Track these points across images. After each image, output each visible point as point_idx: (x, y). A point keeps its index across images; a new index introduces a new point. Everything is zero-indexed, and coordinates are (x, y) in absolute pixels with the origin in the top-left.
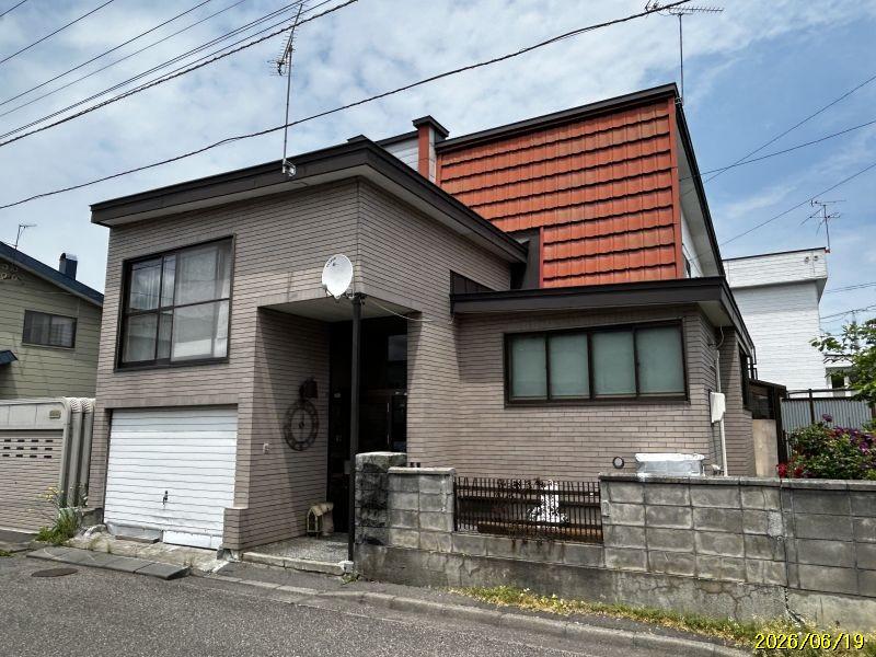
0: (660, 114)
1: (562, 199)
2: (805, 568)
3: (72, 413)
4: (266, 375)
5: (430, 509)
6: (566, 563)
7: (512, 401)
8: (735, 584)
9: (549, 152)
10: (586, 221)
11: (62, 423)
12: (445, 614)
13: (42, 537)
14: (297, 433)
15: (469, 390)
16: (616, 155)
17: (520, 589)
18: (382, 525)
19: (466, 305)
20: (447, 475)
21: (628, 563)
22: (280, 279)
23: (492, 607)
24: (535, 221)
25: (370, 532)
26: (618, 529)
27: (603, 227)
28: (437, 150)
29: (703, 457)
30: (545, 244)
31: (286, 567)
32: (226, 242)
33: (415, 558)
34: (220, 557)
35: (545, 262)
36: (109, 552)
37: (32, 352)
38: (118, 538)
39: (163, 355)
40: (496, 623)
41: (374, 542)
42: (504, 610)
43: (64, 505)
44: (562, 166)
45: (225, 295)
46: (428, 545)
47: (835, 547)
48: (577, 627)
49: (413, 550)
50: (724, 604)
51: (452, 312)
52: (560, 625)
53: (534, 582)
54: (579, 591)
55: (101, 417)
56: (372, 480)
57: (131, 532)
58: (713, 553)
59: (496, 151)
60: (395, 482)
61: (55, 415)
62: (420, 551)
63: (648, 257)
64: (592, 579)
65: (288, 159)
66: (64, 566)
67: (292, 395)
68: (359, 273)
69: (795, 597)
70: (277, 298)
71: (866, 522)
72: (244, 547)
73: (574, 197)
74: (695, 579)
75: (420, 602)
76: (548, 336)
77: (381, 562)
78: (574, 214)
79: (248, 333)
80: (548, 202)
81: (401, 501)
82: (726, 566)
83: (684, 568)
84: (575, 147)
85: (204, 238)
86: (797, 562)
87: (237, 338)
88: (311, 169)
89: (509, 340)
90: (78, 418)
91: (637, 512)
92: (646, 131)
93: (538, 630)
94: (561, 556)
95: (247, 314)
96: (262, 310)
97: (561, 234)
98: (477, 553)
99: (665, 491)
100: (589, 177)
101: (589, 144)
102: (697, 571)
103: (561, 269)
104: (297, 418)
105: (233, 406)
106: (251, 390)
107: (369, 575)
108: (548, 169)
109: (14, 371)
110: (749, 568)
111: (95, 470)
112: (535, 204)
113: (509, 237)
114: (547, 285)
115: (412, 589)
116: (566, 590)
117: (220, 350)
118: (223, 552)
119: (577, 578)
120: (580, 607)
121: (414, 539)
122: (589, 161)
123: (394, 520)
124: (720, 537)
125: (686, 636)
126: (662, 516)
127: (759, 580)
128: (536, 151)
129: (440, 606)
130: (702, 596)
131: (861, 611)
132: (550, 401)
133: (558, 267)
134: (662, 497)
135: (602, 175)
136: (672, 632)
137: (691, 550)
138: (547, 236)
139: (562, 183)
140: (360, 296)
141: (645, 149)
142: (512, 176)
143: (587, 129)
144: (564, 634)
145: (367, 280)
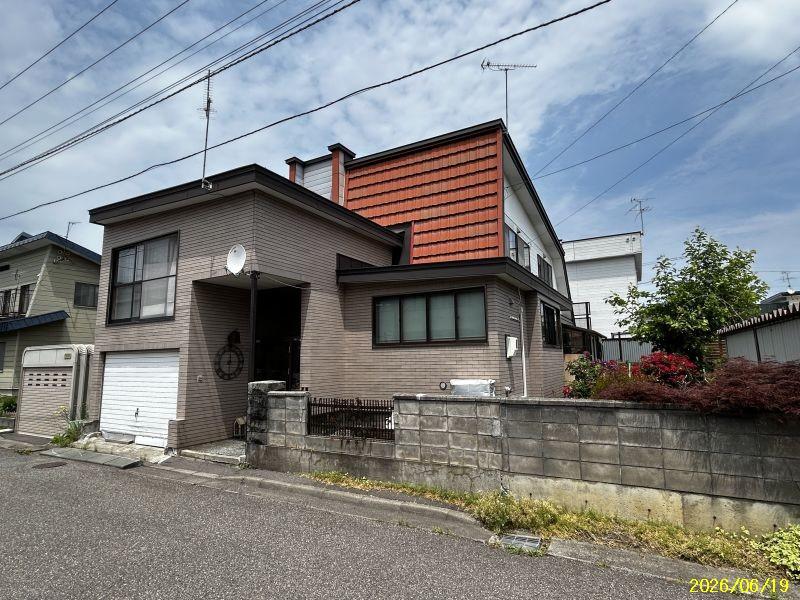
0: (491, 141)
1: (426, 202)
2: (513, 458)
3: (79, 355)
4: (200, 328)
5: (292, 419)
6: (373, 455)
7: (377, 344)
8: (471, 469)
9: (419, 169)
10: (441, 217)
11: (72, 362)
12: (291, 490)
13: (56, 441)
14: (225, 368)
15: (350, 337)
16: (462, 170)
17: (343, 473)
18: (262, 431)
19: (349, 278)
20: (303, 397)
21: (409, 455)
22: (206, 261)
23: (323, 485)
24: (409, 217)
25: (255, 435)
26: (403, 432)
27: (452, 222)
28: (346, 167)
29: (493, 381)
30: (415, 234)
31: (206, 460)
32: (174, 236)
33: (283, 454)
34: (166, 453)
35: (415, 246)
36: (96, 451)
37: (81, 311)
38: (107, 441)
39: (135, 315)
40: (321, 496)
41: (258, 442)
42: (329, 487)
43: (73, 419)
44: (427, 178)
45: (173, 272)
46: (291, 444)
47: (531, 443)
48: (371, 499)
49: (281, 448)
50: (464, 482)
51: (337, 282)
52: (357, 497)
53: (353, 469)
54: (379, 474)
55: (97, 357)
56: (257, 400)
57: (116, 437)
58: (459, 448)
59: (385, 168)
60: (272, 401)
61: (68, 357)
62: (286, 448)
63: (481, 243)
64: (387, 465)
65: (206, 179)
66: (61, 460)
67: (222, 341)
68: (254, 258)
69: (506, 477)
70: (204, 275)
71: (550, 426)
72: (181, 446)
73: (434, 200)
74: (448, 466)
75: (277, 482)
76: (401, 298)
77: (262, 456)
78: (434, 212)
79: (186, 300)
80: (417, 204)
81: (275, 414)
82: (467, 457)
83: (442, 458)
84: (436, 165)
85: (161, 233)
86: (509, 454)
87: (180, 304)
88: (222, 185)
89: (376, 301)
90: (83, 359)
91: (415, 420)
92: (482, 153)
93: (344, 501)
94: (370, 451)
95: (186, 286)
96: (195, 283)
97: (425, 226)
98: (319, 449)
99: (433, 406)
100: (444, 186)
101: (444, 163)
102: (449, 460)
103: (424, 251)
104: (226, 358)
105: (176, 350)
106: (188, 338)
107: (253, 464)
108: (418, 180)
109: (68, 325)
110: (480, 459)
111: (91, 395)
112: (409, 205)
113: (387, 230)
114: (415, 262)
115: (277, 474)
116: (372, 474)
117: (170, 311)
118: (168, 450)
119: (379, 466)
120: (378, 485)
121: (282, 440)
122: (444, 174)
123: (272, 427)
124: (465, 436)
125: (436, 504)
126: (430, 423)
127: (486, 466)
128: (411, 168)
129: (289, 485)
130: (452, 476)
131: (545, 486)
132: (402, 344)
133: (422, 251)
134: (431, 410)
135: (452, 185)
136: (429, 502)
137: (446, 446)
138: (416, 228)
139: (427, 190)
140: (255, 274)
141: (481, 166)
142: (394, 186)
143: (444, 152)
144: (361, 503)
145: (260, 262)
